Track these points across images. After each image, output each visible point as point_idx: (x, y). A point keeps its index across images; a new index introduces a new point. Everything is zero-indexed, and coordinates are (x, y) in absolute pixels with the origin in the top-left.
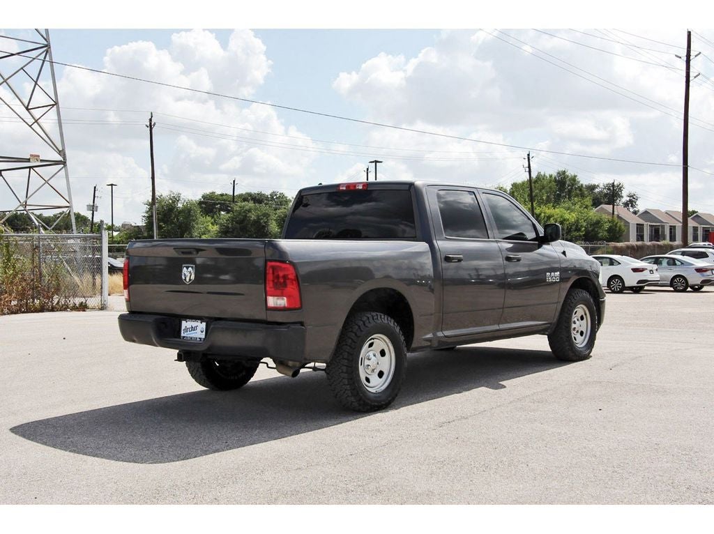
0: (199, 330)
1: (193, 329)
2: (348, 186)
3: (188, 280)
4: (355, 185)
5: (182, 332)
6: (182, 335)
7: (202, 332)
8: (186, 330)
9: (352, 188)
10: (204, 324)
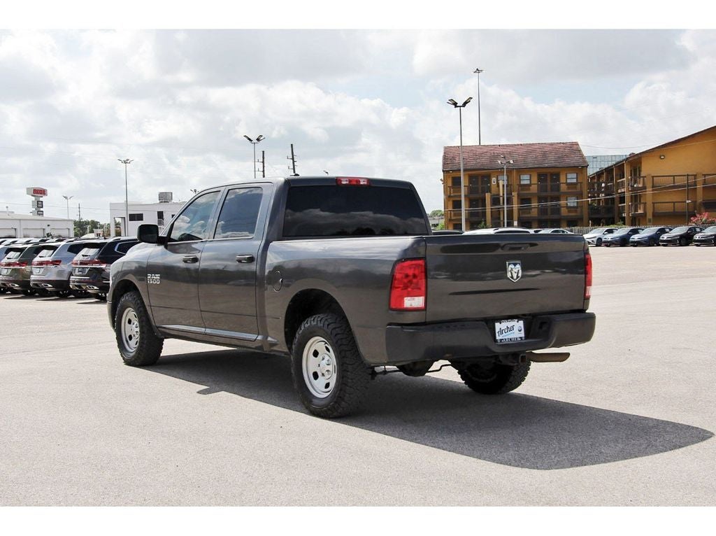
0: (516, 329)
1: (510, 329)
2: (350, 180)
3: (515, 277)
4: (357, 180)
5: (497, 334)
6: (498, 338)
7: (520, 331)
8: (501, 331)
9: (355, 183)
10: (521, 323)
